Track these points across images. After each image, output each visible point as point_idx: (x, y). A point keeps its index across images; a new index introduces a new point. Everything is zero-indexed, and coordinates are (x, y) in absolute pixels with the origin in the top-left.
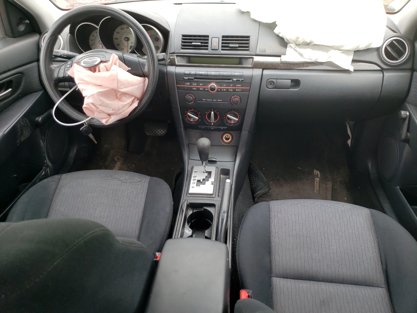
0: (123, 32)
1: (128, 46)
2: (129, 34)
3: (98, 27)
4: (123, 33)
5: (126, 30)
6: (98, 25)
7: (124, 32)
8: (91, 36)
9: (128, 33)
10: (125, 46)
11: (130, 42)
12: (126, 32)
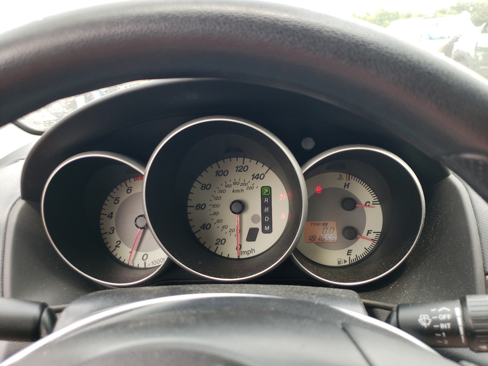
0: (224, 184)
1: (240, 231)
2: (244, 188)
3: (145, 172)
4: (223, 188)
5: (234, 175)
6: (144, 164)
7: (229, 183)
8: (109, 202)
9: (242, 184)
10: (232, 231)
11: (247, 216)
12: (235, 183)
